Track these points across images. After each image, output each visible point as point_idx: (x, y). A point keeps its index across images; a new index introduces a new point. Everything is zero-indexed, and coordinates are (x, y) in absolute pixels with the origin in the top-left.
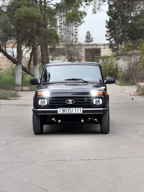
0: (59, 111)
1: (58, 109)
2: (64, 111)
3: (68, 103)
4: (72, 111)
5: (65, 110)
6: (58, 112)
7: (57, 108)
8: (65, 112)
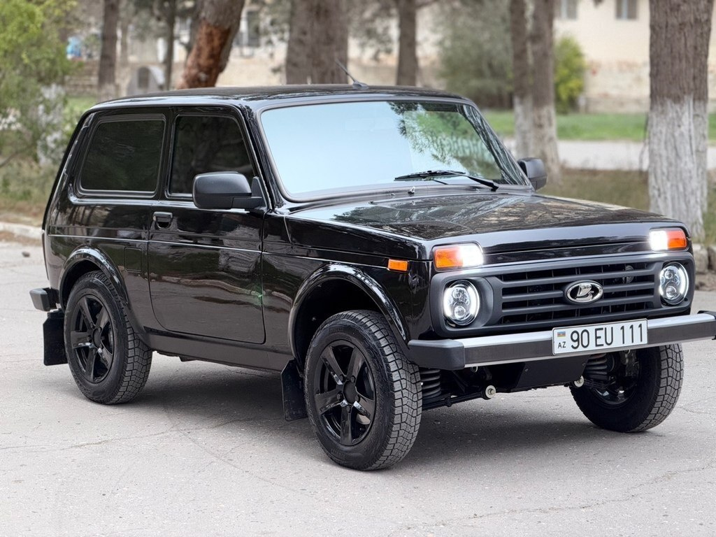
0: (560, 346)
1: (556, 331)
2: (578, 340)
3: (578, 300)
4: (609, 341)
5: (585, 334)
6: (557, 350)
7: (549, 328)
8: (585, 343)
